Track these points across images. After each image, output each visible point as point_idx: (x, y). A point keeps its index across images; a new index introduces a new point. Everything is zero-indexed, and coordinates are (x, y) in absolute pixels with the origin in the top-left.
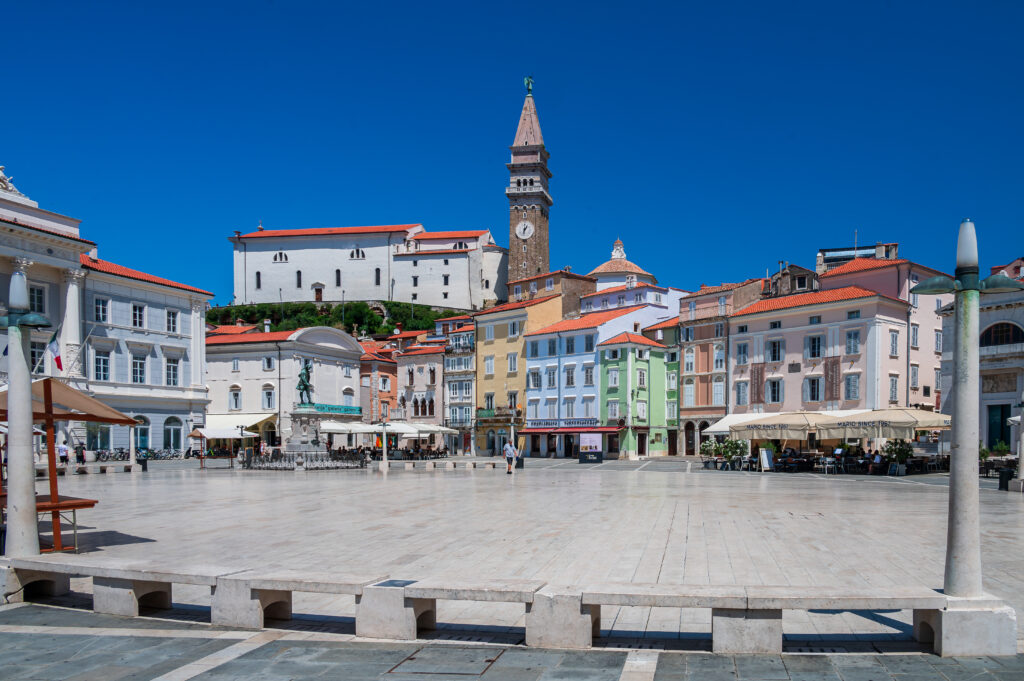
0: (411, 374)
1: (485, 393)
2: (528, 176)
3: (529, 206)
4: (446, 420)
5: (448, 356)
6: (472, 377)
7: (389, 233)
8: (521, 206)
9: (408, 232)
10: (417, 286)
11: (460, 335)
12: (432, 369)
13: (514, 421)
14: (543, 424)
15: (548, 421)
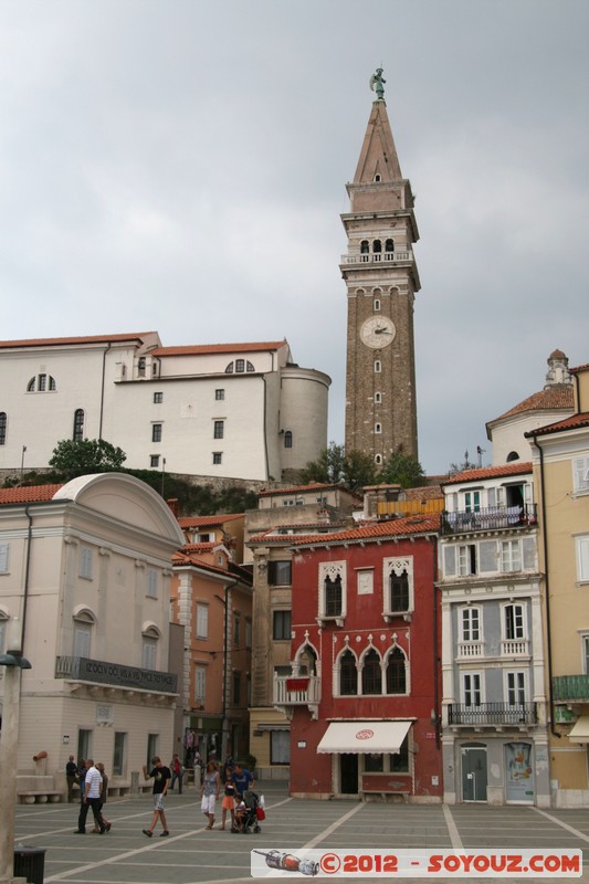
0: (333, 588)
1: (579, 632)
2: (384, 233)
3: (386, 287)
4: (450, 705)
5: (451, 538)
6: (534, 590)
7: (106, 345)
8: (369, 288)
9: (142, 343)
10: (159, 440)
11: (482, 488)
12: (399, 573)
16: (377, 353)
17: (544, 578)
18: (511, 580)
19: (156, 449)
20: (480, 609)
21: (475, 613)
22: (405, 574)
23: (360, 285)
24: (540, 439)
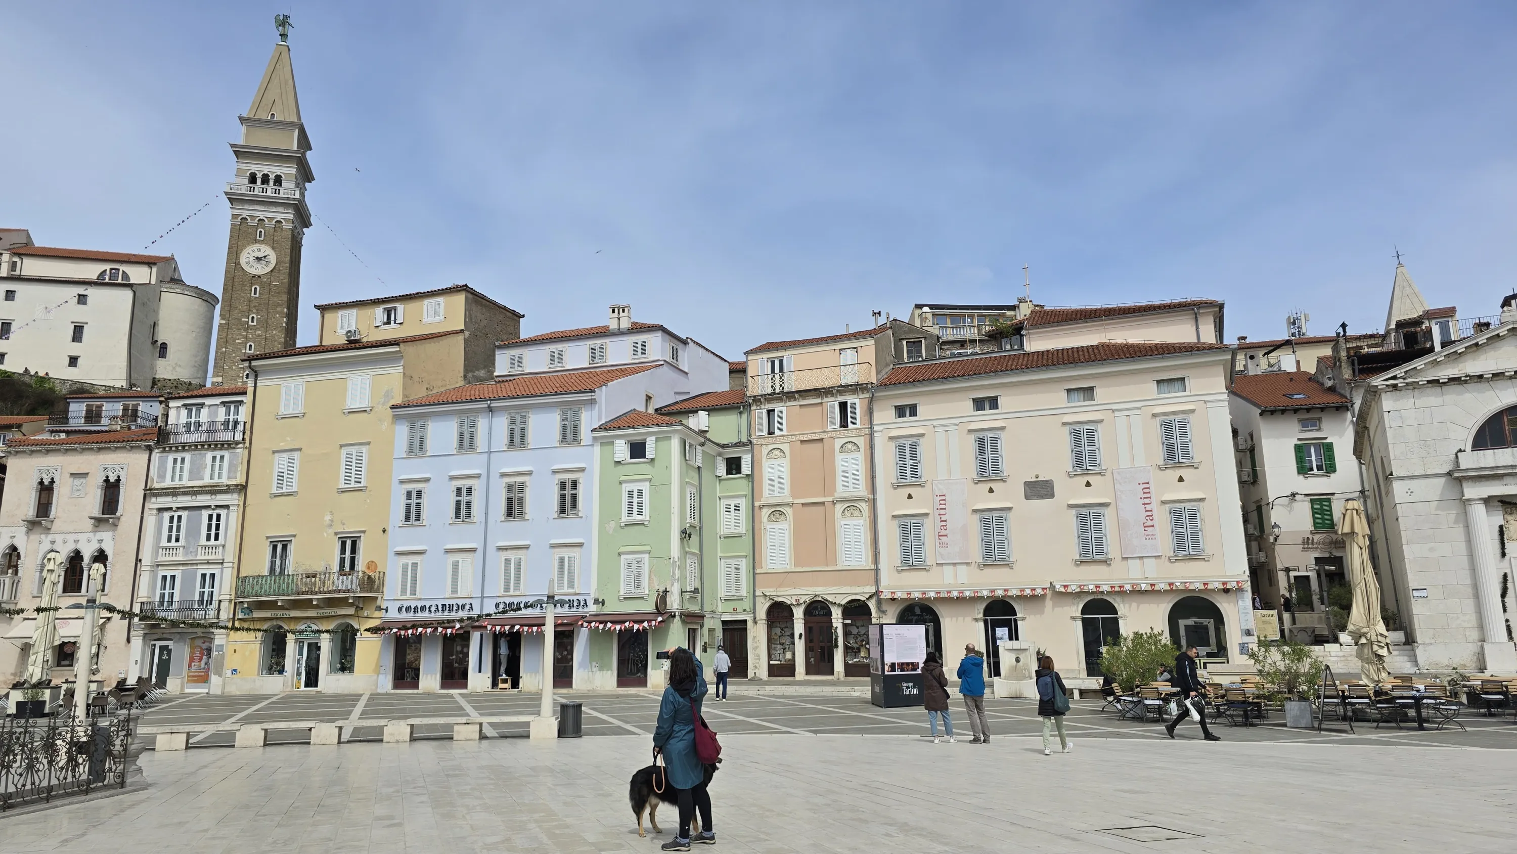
0: (46, 490)
1: (268, 538)
2: (273, 170)
3: (271, 219)
4: (142, 603)
5: (165, 448)
6: (232, 499)
8: (253, 217)
10: (7, 338)
11: (203, 405)
12: (112, 479)
13: (352, 605)
14: (433, 609)
15: (447, 602)
16: (256, 279)
17: (242, 488)
18: (213, 490)
20: (184, 514)
21: (180, 517)
22: (118, 480)
23: (245, 214)
24: (254, 363)
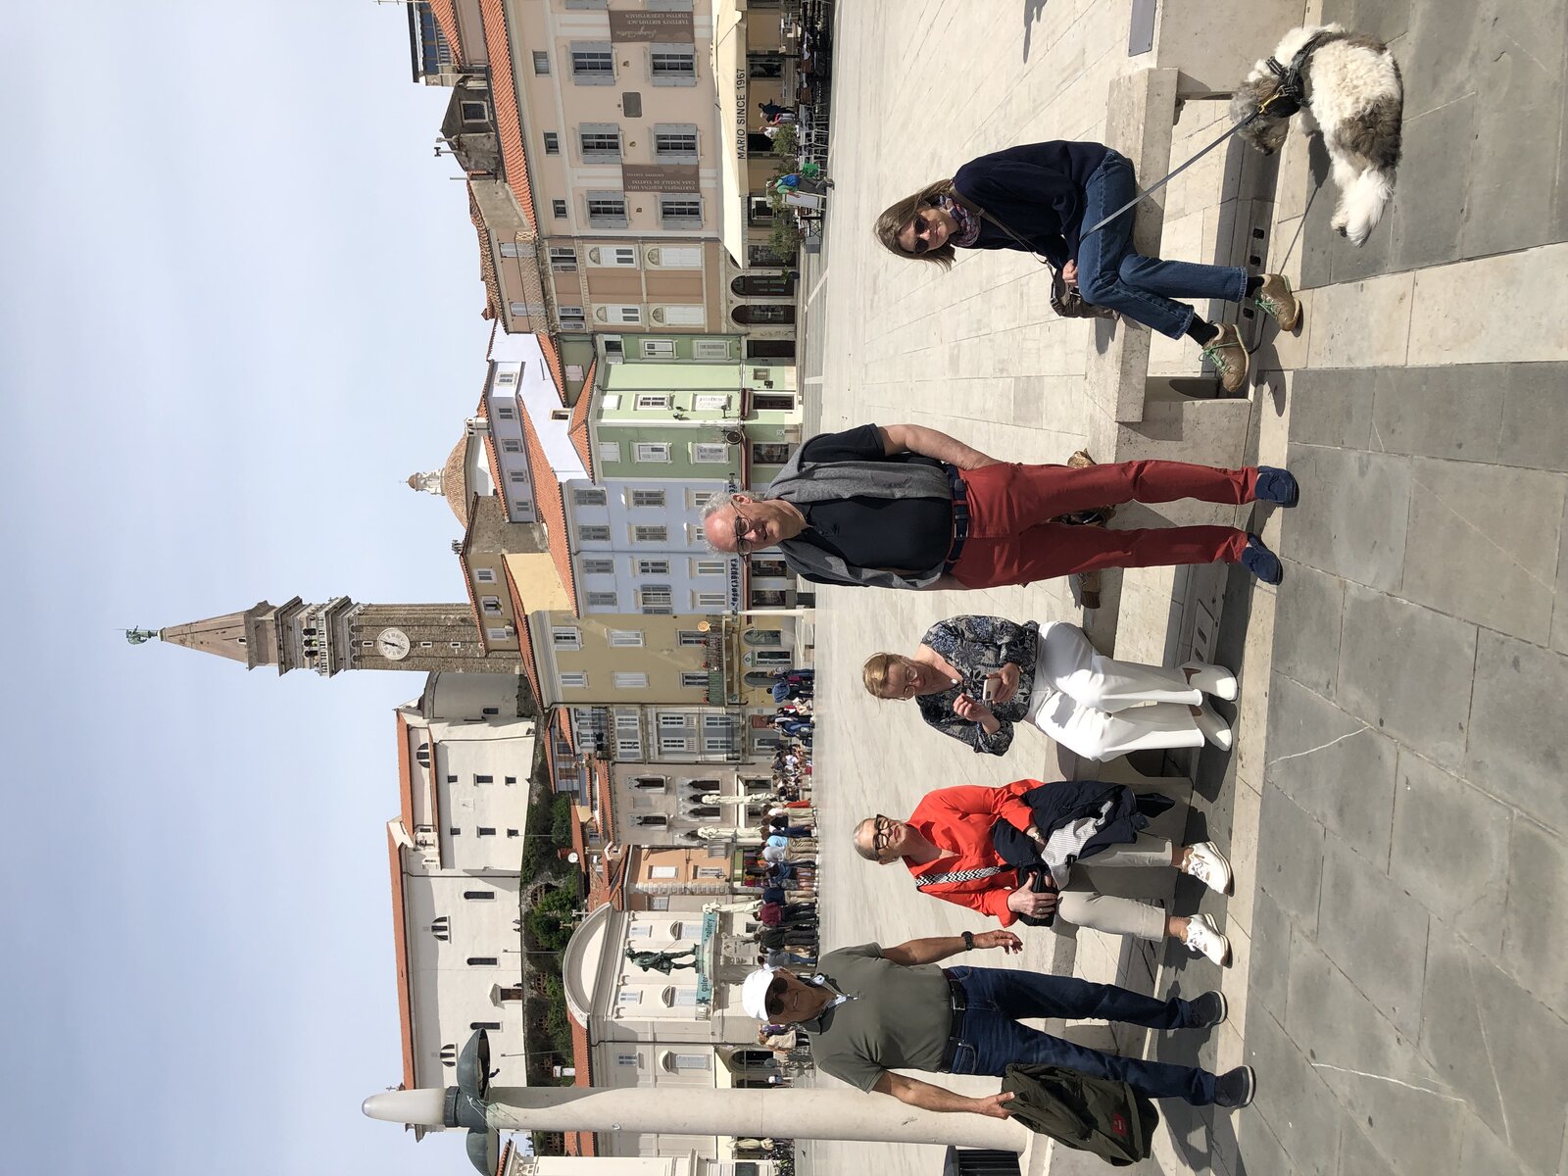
1: (680, 688)
2: (298, 637)
3: (351, 636)
4: (728, 760)
5: (614, 756)
6: (651, 712)
7: (404, 875)
8: (352, 652)
9: (402, 844)
10: (494, 830)
12: (637, 783)
13: (731, 636)
14: (735, 584)
15: (730, 576)
16: (413, 644)
17: (642, 705)
18: (644, 723)
19: (502, 833)
20: (663, 739)
21: (665, 742)
22: (638, 780)
23: (349, 659)
